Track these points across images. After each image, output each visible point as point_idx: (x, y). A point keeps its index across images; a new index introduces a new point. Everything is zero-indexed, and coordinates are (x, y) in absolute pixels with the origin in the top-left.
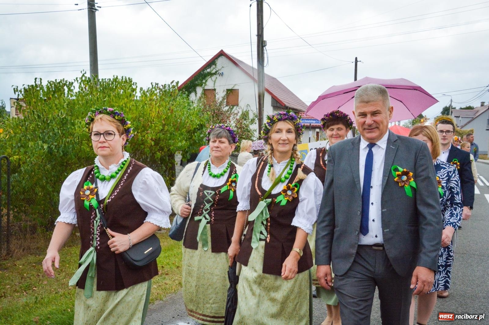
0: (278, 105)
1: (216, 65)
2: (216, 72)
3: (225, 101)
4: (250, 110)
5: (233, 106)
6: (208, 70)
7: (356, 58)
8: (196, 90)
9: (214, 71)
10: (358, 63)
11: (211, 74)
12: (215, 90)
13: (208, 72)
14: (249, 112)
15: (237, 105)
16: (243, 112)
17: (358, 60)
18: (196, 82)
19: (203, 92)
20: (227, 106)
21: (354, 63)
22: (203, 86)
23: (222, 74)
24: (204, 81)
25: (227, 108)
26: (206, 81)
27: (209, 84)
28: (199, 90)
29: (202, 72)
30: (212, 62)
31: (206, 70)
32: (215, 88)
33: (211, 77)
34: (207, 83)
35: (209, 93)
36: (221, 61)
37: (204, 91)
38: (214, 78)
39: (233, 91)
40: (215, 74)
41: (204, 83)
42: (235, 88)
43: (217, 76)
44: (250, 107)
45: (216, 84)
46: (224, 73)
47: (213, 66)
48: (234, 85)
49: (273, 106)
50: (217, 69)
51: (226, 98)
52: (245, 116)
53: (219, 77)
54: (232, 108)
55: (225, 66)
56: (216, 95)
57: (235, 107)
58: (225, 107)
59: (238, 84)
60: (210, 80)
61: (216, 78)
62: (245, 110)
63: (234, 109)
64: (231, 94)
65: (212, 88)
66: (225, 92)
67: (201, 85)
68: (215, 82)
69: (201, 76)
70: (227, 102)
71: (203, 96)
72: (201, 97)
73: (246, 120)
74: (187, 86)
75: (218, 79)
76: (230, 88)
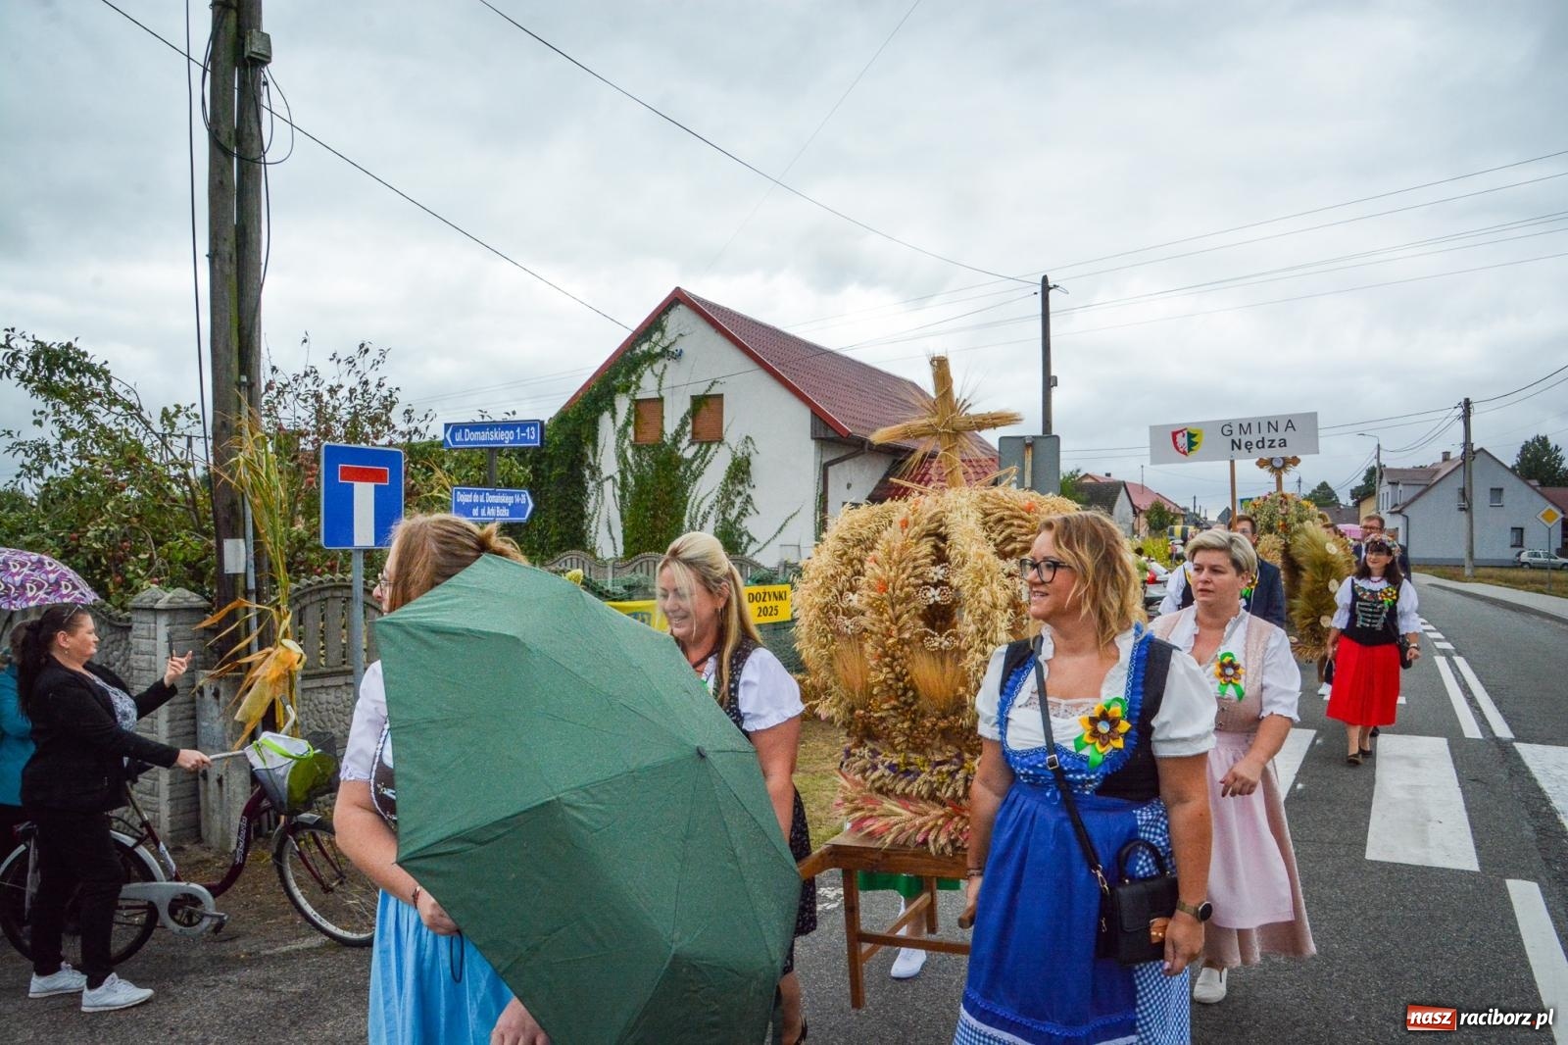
0: (831, 435)
1: (663, 331)
2: (665, 349)
3: (689, 428)
4: (753, 451)
5: (709, 444)
6: (645, 347)
7: (1045, 279)
8: (613, 405)
9: (658, 349)
10: (1051, 292)
11: (650, 358)
12: (661, 400)
13: (643, 352)
14: (751, 458)
15: (720, 441)
16: (734, 459)
17: (1051, 284)
18: (614, 383)
19: (633, 408)
20: (692, 443)
21: (1040, 295)
22: (631, 392)
23: (678, 356)
24: (634, 378)
25: (694, 449)
26: (640, 377)
27: (648, 387)
28: (623, 404)
29: (628, 354)
30: (654, 324)
31: (640, 346)
32: (663, 393)
33: (650, 365)
34: (642, 383)
35: (647, 411)
36: (678, 318)
37: (636, 406)
38: (658, 367)
39: (710, 401)
40: (661, 355)
41: (635, 383)
42: (714, 391)
43: (667, 360)
44: (753, 443)
45: (665, 384)
46: (685, 351)
47: (656, 336)
48: (709, 383)
49: (815, 437)
50: (666, 343)
51: (690, 421)
52: (740, 471)
53: (671, 364)
54: (708, 449)
55: (687, 331)
56: (665, 414)
57: (714, 447)
58: (689, 446)
59: (721, 380)
60: (648, 373)
61: (665, 367)
62: (739, 454)
63: (710, 453)
64: (704, 410)
65: (655, 395)
66: (687, 405)
67: (626, 389)
68: (661, 378)
69: (627, 363)
70: (694, 433)
71: (632, 419)
72: (627, 423)
73: (742, 482)
74: (590, 394)
75: (669, 369)
76: (701, 393)
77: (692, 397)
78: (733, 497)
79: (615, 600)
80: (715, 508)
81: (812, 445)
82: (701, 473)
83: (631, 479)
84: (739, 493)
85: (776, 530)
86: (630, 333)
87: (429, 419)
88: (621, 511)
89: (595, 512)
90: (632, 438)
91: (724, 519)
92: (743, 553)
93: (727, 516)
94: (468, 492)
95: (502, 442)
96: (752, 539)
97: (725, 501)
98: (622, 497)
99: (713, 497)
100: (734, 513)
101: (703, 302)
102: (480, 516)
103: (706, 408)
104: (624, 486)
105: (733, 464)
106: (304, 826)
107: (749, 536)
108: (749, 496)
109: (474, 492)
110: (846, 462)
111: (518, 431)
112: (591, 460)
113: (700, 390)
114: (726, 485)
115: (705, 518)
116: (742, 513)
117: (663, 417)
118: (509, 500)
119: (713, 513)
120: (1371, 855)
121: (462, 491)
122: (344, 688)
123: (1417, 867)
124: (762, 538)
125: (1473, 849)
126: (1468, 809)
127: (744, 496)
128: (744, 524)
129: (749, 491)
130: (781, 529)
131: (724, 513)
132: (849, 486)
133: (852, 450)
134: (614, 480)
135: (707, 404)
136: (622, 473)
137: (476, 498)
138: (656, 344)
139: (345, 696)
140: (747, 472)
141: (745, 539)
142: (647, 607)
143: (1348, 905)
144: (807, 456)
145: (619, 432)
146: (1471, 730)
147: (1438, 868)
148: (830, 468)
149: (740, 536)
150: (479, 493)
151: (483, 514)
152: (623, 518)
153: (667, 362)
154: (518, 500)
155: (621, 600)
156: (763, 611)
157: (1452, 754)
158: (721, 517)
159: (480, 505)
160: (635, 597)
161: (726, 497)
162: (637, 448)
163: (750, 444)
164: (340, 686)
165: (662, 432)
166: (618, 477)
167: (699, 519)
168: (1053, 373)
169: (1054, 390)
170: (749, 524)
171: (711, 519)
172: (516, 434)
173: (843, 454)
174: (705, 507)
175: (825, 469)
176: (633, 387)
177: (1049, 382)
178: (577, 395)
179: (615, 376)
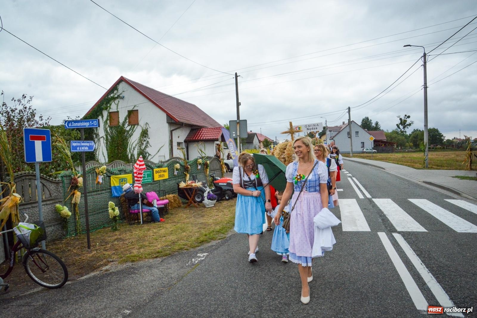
0: (173, 121)
1: (117, 90)
2: (118, 96)
3: (127, 121)
4: (148, 127)
5: (134, 125)
6: (112, 95)
7: (236, 74)
8: (102, 114)
9: (116, 96)
10: (238, 78)
11: (114, 99)
12: (118, 112)
13: (111, 97)
14: (148, 130)
15: (138, 124)
16: (143, 130)
17: (238, 75)
18: (102, 107)
20: (129, 125)
21: (235, 78)
22: (108, 109)
23: (123, 98)
24: (109, 105)
25: (129, 127)
26: (110, 105)
27: (113, 107)
28: (105, 113)
29: (106, 97)
30: (115, 88)
31: (110, 95)
32: (119, 110)
33: (114, 101)
34: (111, 107)
35: (114, 115)
36: (122, 86)
37: (110, 114)
38: (116, 101)
39: (134, 112)
40: (117, 98)
42: (135, 109)
44: (148, 125)
45: (119, 107)
46: (125, 96)
47: (115, 92)
48: (133, 106)
49: (168, 122)
50: (119, 94)
51: (128, 118)
52: (145, 134)
53: (121, 101)
54: (134, 127)
55: (125, 90)
56: (119, 116)
57: (136, 126)
58: (128, 126)
59: (137, 105)
60: (113, 104)
61: (119, 101)
62: (144, 128)
63: (135, 128)
64: (132, 115)
65: (116, 110)
66: (127, 114)
67: (106, 109)
68: (118, 105)
69: (106, 100)
70: (129, 122)
71: (109, 118)
72: (107, 120)
73: (145, 137)
74: (94, 110)
75: (120, 102)
76: (131, 109)
77: (128, 111)
78: (143, 142)
79: (116, 175)
80: (137, 145)
81: (167, 125)
82: (132, 135)
83: (109, 137)
84: (145, 141)
85: (157, 151)
86: (107, 91)
87: (49, 119)
88: (107, 148)
89: (98, 148)
90: (109, 124)
91: (140, 149)
92: (147, 159)
93: (141, 148)
94: (75, 142)
95: (86, 126)
96: (149, 155)
97: (140, 143)
98: (107, 143)
99: (136, 142)
100: (144, 147)
101: (130, 81)
102: (79, 150)
103: (133, 115)
104: (107, 140)
105: (142, 131)
106: (35, 252)
107: (148, 153)
108: (148, 141)
109: (77, 142)
110: (177, 130)
111: (91, 122)
112: (96, 132)
114: (140, 138)
115: (134, 149)
116: (146, 147)
117: (119, 117)
118: (88, 144)
119: (137, 147)
120: (344, 230)
121: (74, 142)
122: (31, 208)
123: (356, 232)
124: (153, 154)
125: (368, 226)
126: (365, 216)
127: (146, 141)
128: (147, 150)
129: (148, 140)
130: (158, 151)
131: (140, 147)
132: (179, 137)
133: (179, 126)
134: (104, 138)
135: (133, 113)
136: (106, 136)
137: (78, 144)
138: (116, 94)
139: (32, 211)
140: (147, 134)
141: (147, 155)
142: (125, 177)
143: (341, 243)
144: (166, 128)
145: (105, 122)
146: (361, 196)
147: (361, 232)
148: (173, 132)
149: (146, 154)
150: (79, 142)
151: (80, 149)
152: (107, 150)
153: (119, 100)
154: (91, 144)
155: (117, 175)
156: (160, 176)
157: (358, 203)
158: (139, 148)
159: (80, 146)
160: (122, 174)
161: (141, 142)
162: (111, 127)
163: (147, 125)
164: (29, 208)
165: (119, 122)
166: (105, 137)
167: (132, 149)
168: (239, 102)
169: (240, 107)
170: (148, 150)
171: (136, 149)
172: (90, 124)
173: (177, 127)
174: (134, 145)
175: (171, 132)
176: (108, 108)
177: (238, 104)
178: (90, 111)
179: (103, 104)
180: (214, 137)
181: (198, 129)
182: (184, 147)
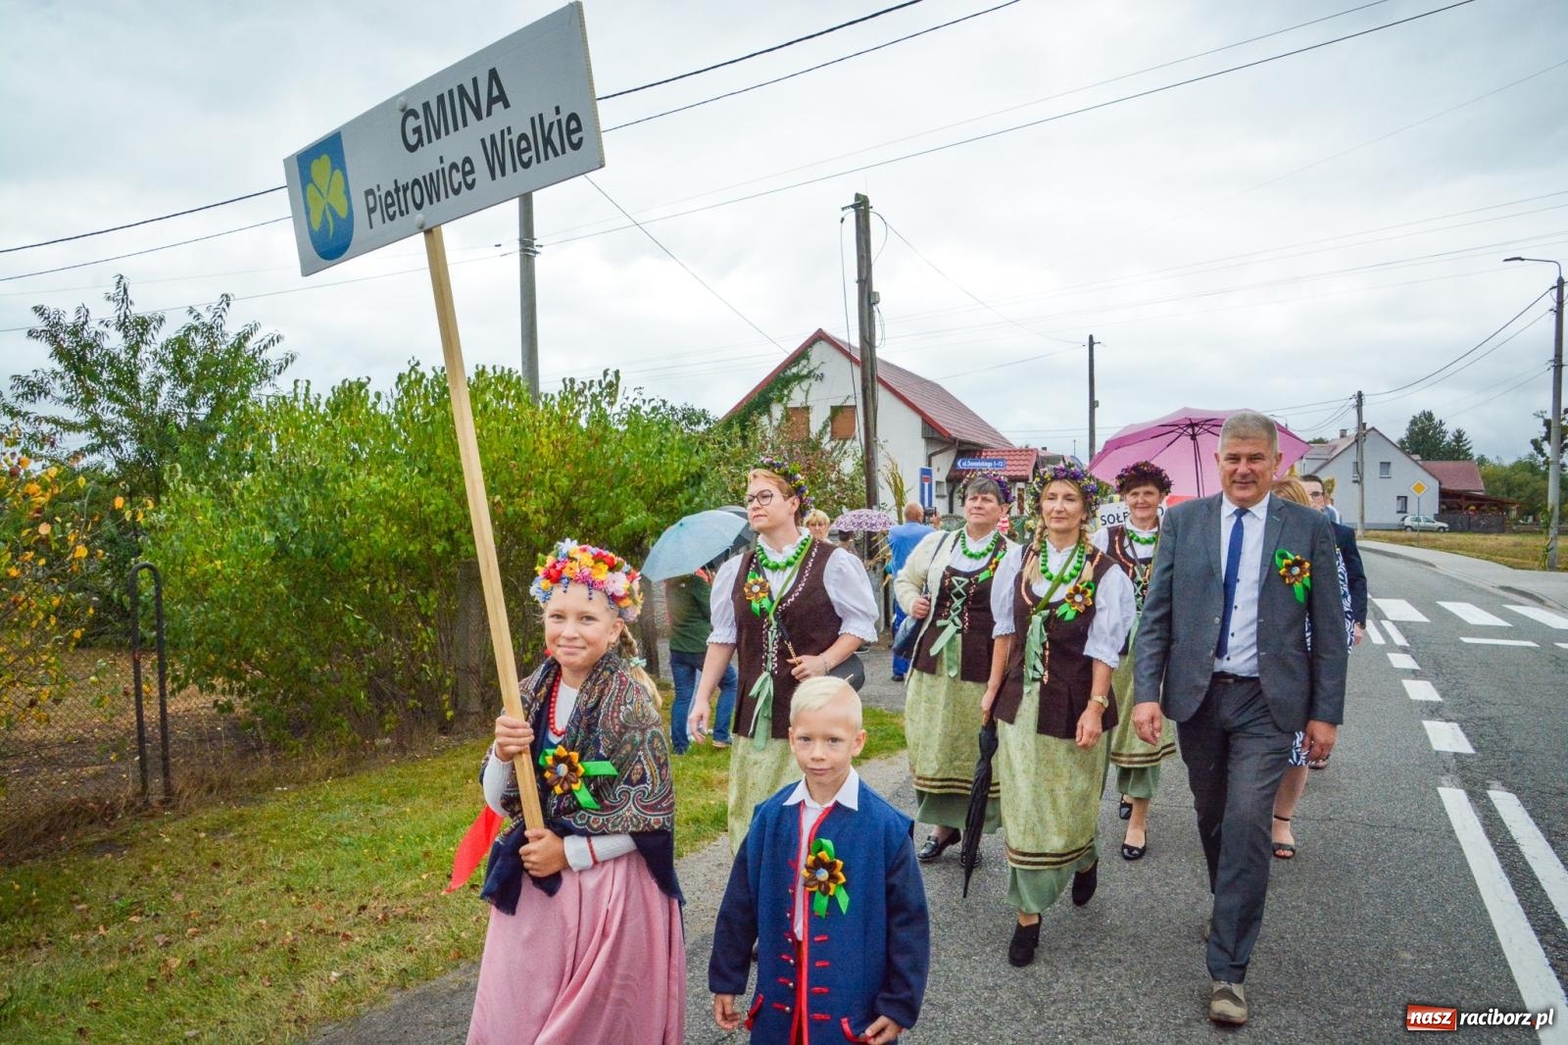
0: (936, 435)
1: (808, 359)
2: (810, 372)
3: (829, 429)
5: (845, 440)
6: (794, 370)
7: (1091, 337)
8: (770, 411)
9: (805, 372)
10: (1095, 347)
11: (799, 378)
12: (807, 408)
13: (793, 374)
15: (854, 438)
17: (1095, 341)
18: (771, 395)
19: (784, 414)
20: (832, 440)
21: (1087, 347)
22: (783, 402)
23: (821, 377)
24: (786, 392)
25: (833, 444)
26: (791, 391)
27: (797, 397)
28: (777, 411)
29: (781, 375)
30: (801, 354)
31: (790, 369)
32: (809, 403)
33: (799, 383)
34: (792, 396)
35: (797, 415)
36: (819, 352)
37: (788, 412)
38: (805, 384)
39: (844, 410)
40: (807, 377)
41: (787, 396)
42: (848, 403)
43: (812, 381)
45: (809, 398)
46: (826, 374)
47: (804, 362)
49: (924, 437)
50: (811, 368)
51: (830, 424)
53: (816, 384)
54: (844, 444)
55: (827, 360)
56: (811, 418)
57: (847, 443)
58: (830, 442)
59: (854, 396)
60: (797, 389)
61: (810, 385)
63: (845, 447)
64: (839, 417)
65: (802, 405)
66: (828, 413)
67: (780, 400)
68: (807, 392)
69: (780, 382)
70: (833, 433)
71: (785, 422)
72: (781, 425)
74: (752, 403)
75: (813, 385)
76: (839, 404)
77: (831, 407)
81: (923, 442)
101: (838, 339)
103: (842, 415)
110: (941, 454)
113: (838, 403)
117: (809, 421)
133: (946, 446)
135: (841, 412)
138: (803, 368)
148: (933, 458)
165: (809, 431)
168: (1097, 399)
169: (1097, 410)
173: (941, 449)
175: (929, 458)
176: (785, 399)
177: (1093, 404)
178: (741, 402)
179: (771, 390)
180: (1019, 474)
181: (975, 451)
182: (946, 493)
